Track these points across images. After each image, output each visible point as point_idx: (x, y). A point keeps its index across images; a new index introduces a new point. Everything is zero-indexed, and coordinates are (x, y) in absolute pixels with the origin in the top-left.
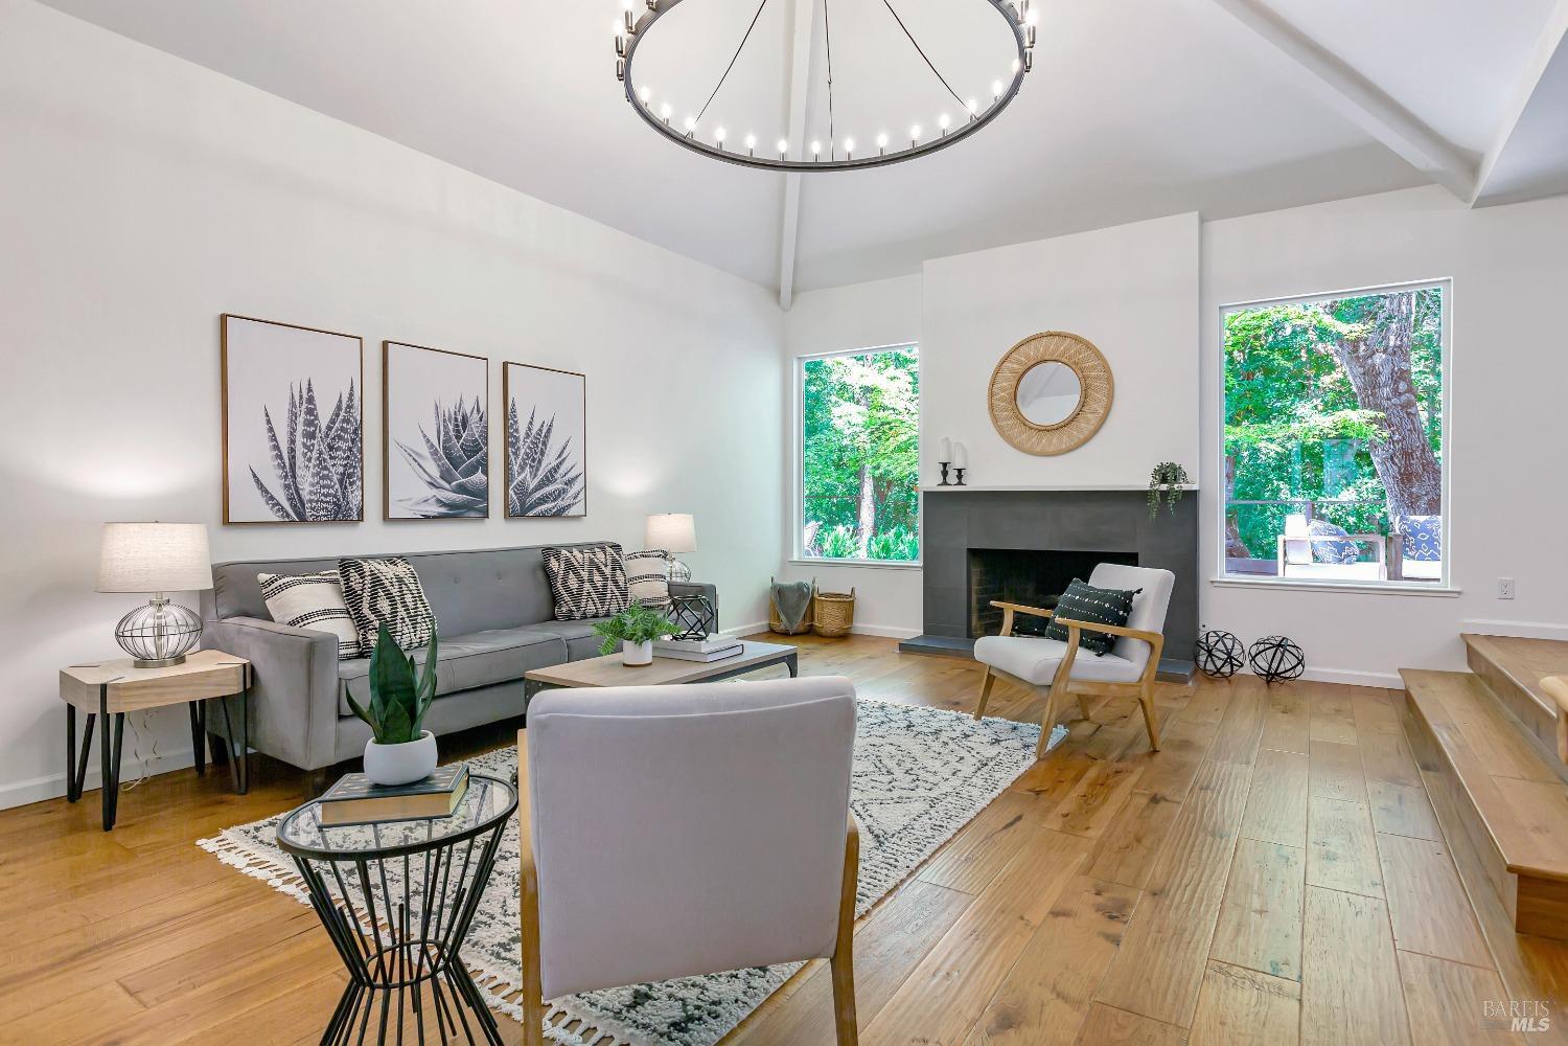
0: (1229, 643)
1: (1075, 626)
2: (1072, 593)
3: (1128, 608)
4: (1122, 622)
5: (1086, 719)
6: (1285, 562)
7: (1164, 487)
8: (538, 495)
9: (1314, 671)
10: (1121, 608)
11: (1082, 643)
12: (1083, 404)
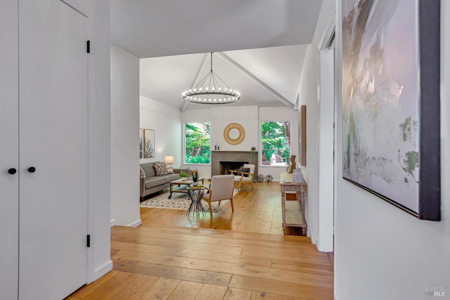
0: (262, 176)
1: (243, 173)
2: (241, 168)
3: (249, 170)
4: (248, 172)
5: (243, 188)
6: (272, 163)
7: (253, 151)
8: (149, 153)
9: (274, 180)
10: (248, 170)
11: (244, 176)
12: (240, 136)
